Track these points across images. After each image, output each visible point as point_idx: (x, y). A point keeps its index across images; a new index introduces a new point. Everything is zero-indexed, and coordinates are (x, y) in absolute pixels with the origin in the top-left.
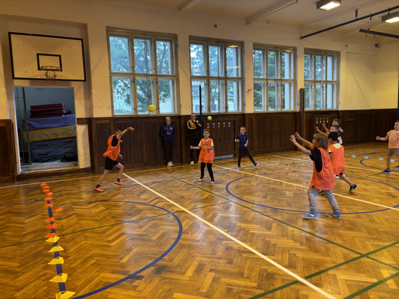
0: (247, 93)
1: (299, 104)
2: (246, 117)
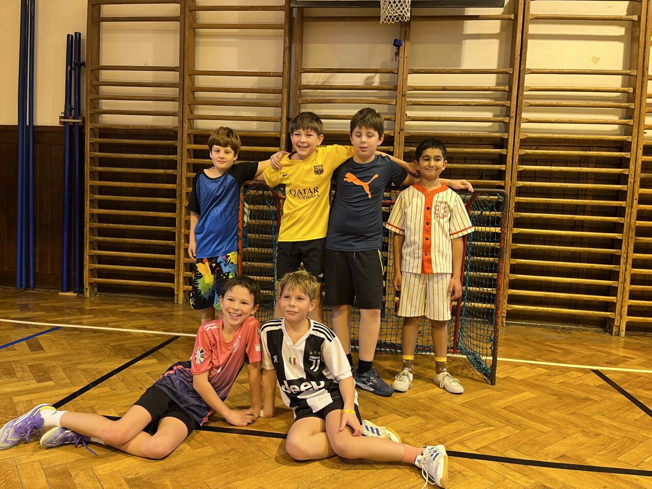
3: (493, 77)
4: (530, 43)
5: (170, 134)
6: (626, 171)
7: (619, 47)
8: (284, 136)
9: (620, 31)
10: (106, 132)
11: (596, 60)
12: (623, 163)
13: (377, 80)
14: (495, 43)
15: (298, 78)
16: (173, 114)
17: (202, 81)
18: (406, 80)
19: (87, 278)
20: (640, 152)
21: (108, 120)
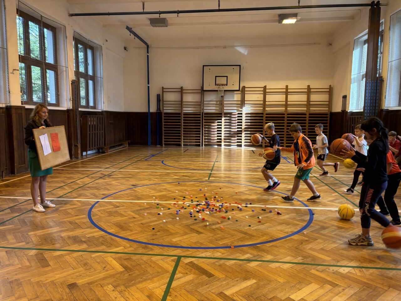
0: (11, 73)
1: (72, 99)
2: (13, 111)
3: (240, 102)
4: (245, 95)
5: (180, 114)
6: (263, 118)
7: (262, 96)
8: (201, 114)
9: (262, 92)
10: (165, 114)
11: (258, 98)
12: (262, 117)
13: (218, 103)
14: (240, 95)
15: (203, 102)
16: (180, 110)
17: (184, 103)
18: (224, 103)
19: (163, 142)
20: (265, 115)
21: (165, 111)
